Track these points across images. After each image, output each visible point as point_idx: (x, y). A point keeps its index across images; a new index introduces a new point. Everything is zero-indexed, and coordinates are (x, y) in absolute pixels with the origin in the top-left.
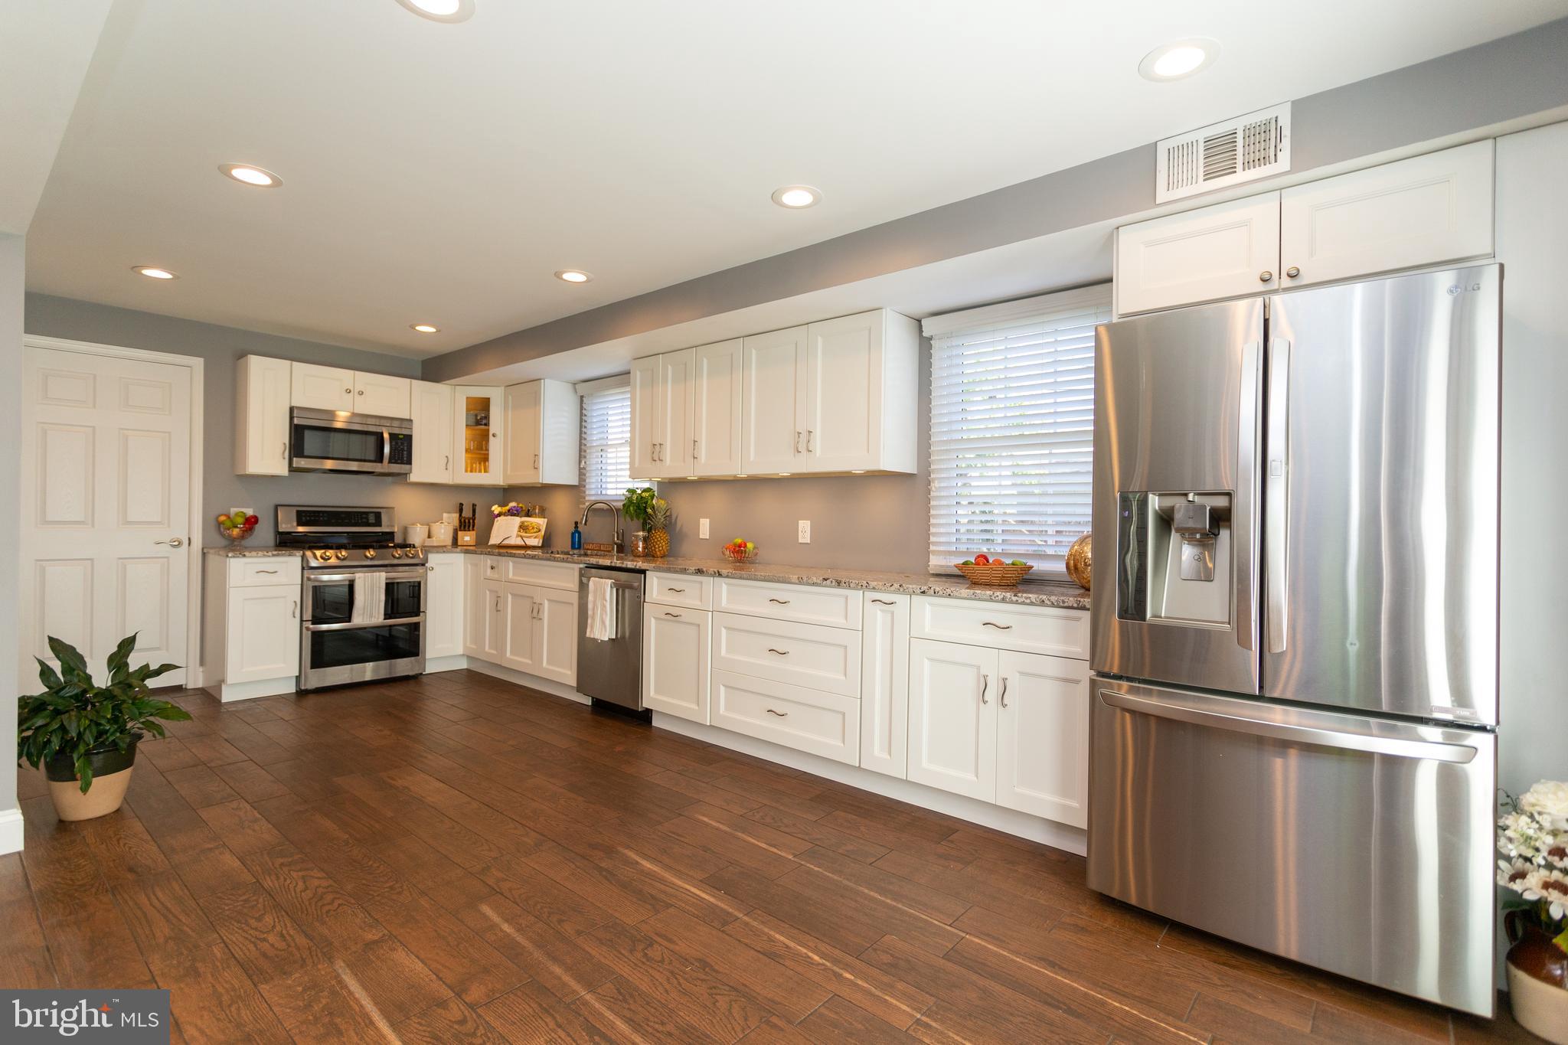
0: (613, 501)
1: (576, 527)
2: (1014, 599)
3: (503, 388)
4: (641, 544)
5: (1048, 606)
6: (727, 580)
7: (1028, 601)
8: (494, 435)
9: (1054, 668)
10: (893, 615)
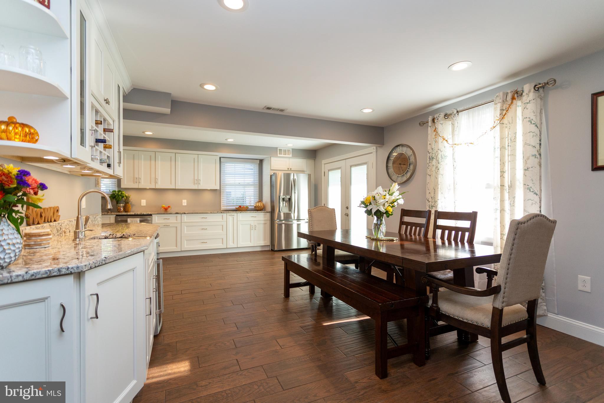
4: (122, 208)
9: (263, 222)
10: (233, 217)
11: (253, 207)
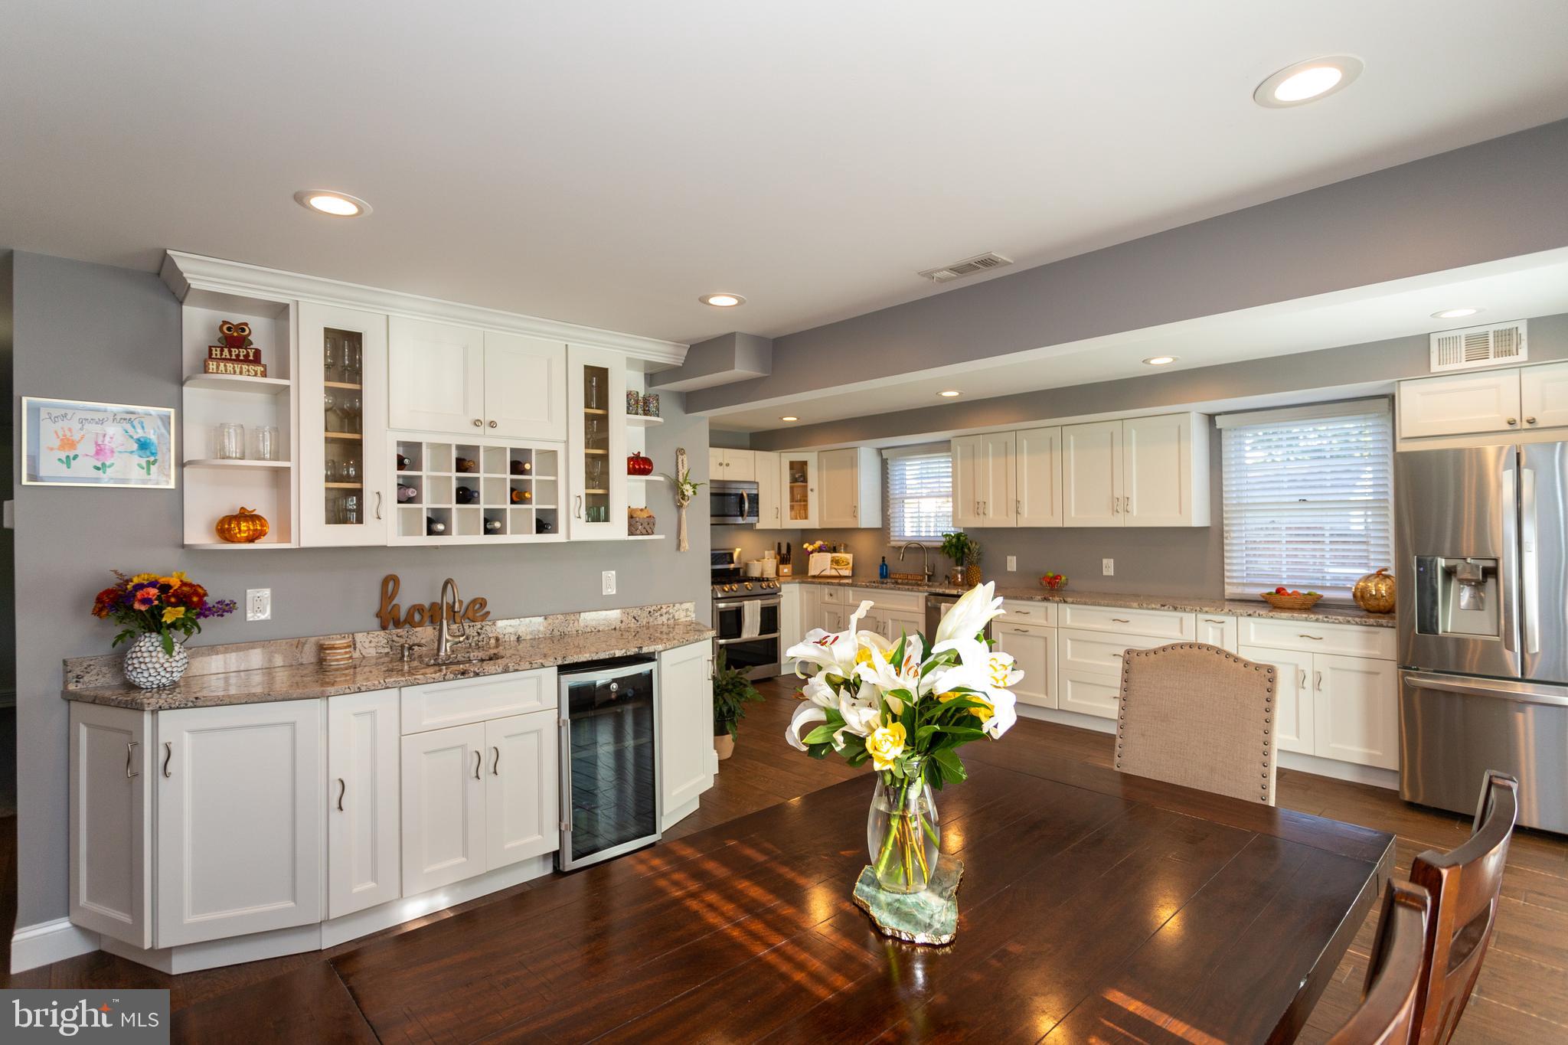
0: (923, 541)
1: (883, 561)
2: (1326, 619)
3: (816, 453)
4: (959, 576)
5: (1352, 624)
6: (1071, 606)
7: (1337, 621)
8: (812, 490)
9: (1358, 665)
10: (1222, 630)
11: (1349, 595)
